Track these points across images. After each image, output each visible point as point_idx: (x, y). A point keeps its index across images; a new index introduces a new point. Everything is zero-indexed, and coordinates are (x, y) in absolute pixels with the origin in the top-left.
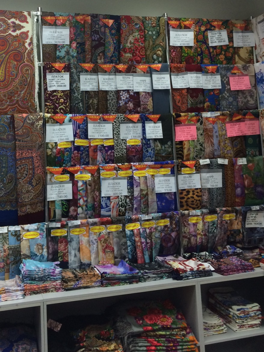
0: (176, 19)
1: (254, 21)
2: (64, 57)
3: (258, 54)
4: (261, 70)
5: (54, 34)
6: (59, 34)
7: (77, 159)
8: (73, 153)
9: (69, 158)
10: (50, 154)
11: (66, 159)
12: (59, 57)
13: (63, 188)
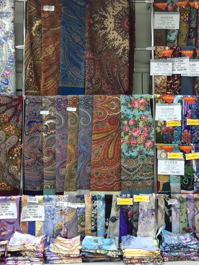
5: (165, 19)
6: (170, 19)
7: (187, 137)
8: (183, 132)
9: (178, 136)
10: (160, 132)
11: (175, 137)
12: (169, 41)
13: (176, 164)
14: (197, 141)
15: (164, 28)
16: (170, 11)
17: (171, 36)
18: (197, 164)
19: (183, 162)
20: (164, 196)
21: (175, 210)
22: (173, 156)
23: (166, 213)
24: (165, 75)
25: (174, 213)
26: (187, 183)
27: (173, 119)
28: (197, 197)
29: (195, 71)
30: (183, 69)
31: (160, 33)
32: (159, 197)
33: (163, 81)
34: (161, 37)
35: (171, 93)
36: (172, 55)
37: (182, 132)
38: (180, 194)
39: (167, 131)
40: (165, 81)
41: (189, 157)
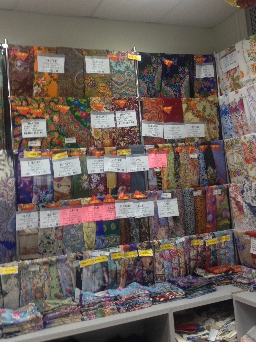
1: (217, 56)
3: (222, 87)
4: (224, 102)
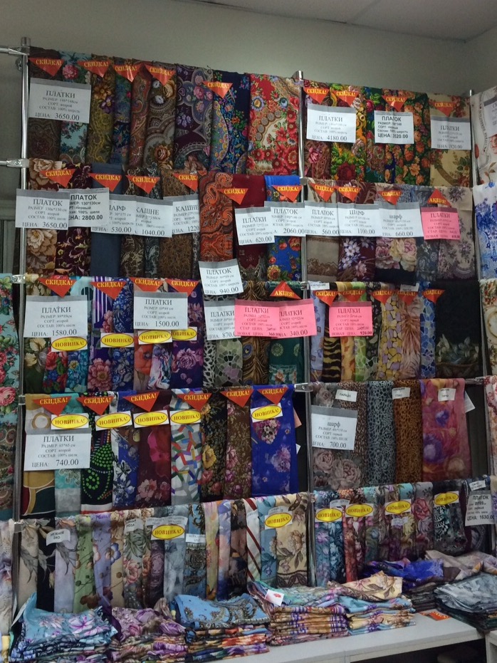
0: (321, 86)
1: (475, 99)
2: (78, 150)
3: (482, 166)
5: (55, 97)
6: (67, 98)
7: (100, 376)
8: (91, 363)
9: (80, 374)
10: (34, 366)
11: (72, 377)
12: (65, 149)
13: (71, 443)
14: (123, 384)
15: (53, 117)
16: (70, 79)
17: (69, 137)
18: (122, 439)
19: (89, 437)
20: (37, 524)
21: (65, 555)
22: (65, 422)
23: (39, 567)
24: (53, 228)
25: (60, 563)
26: (97, 486)
27: (68, 333)
28: (117, 519)
29: (122, 221)
30: (96, 215)
31: (43, 128)
32: (25, 527)
33: (48, 243)
34: (45, 137)
35: (67, 271)
36: (71, 181)
37: (88, 365)
38: (78, 516)
39: (52, 363)
40: (51, 242)
41: (103, 422)
